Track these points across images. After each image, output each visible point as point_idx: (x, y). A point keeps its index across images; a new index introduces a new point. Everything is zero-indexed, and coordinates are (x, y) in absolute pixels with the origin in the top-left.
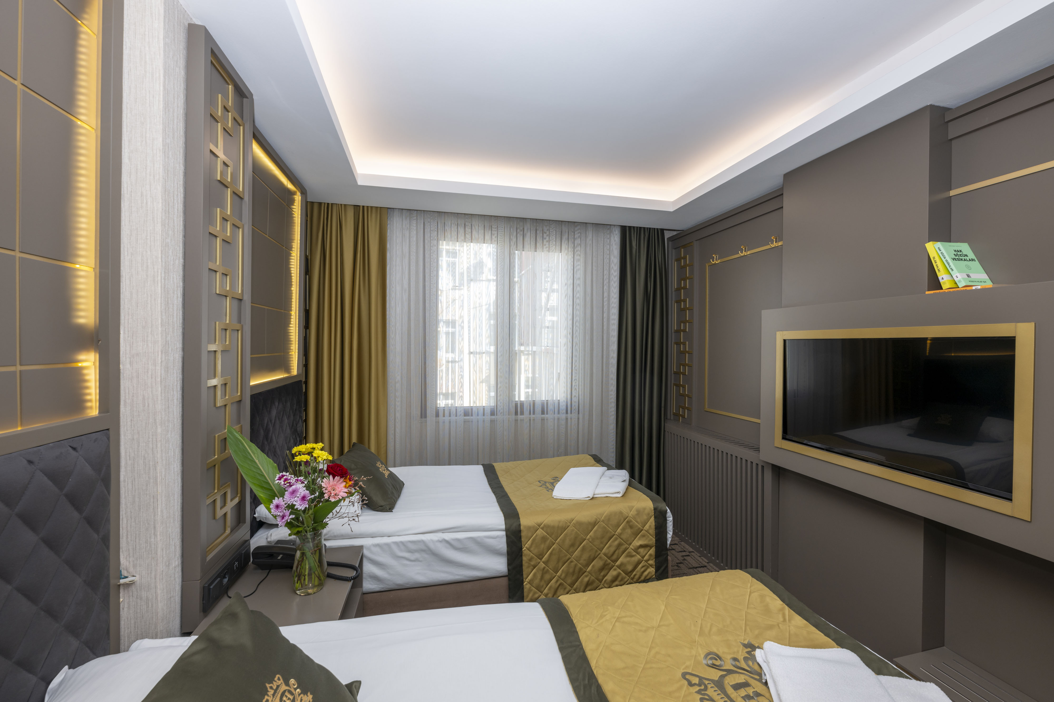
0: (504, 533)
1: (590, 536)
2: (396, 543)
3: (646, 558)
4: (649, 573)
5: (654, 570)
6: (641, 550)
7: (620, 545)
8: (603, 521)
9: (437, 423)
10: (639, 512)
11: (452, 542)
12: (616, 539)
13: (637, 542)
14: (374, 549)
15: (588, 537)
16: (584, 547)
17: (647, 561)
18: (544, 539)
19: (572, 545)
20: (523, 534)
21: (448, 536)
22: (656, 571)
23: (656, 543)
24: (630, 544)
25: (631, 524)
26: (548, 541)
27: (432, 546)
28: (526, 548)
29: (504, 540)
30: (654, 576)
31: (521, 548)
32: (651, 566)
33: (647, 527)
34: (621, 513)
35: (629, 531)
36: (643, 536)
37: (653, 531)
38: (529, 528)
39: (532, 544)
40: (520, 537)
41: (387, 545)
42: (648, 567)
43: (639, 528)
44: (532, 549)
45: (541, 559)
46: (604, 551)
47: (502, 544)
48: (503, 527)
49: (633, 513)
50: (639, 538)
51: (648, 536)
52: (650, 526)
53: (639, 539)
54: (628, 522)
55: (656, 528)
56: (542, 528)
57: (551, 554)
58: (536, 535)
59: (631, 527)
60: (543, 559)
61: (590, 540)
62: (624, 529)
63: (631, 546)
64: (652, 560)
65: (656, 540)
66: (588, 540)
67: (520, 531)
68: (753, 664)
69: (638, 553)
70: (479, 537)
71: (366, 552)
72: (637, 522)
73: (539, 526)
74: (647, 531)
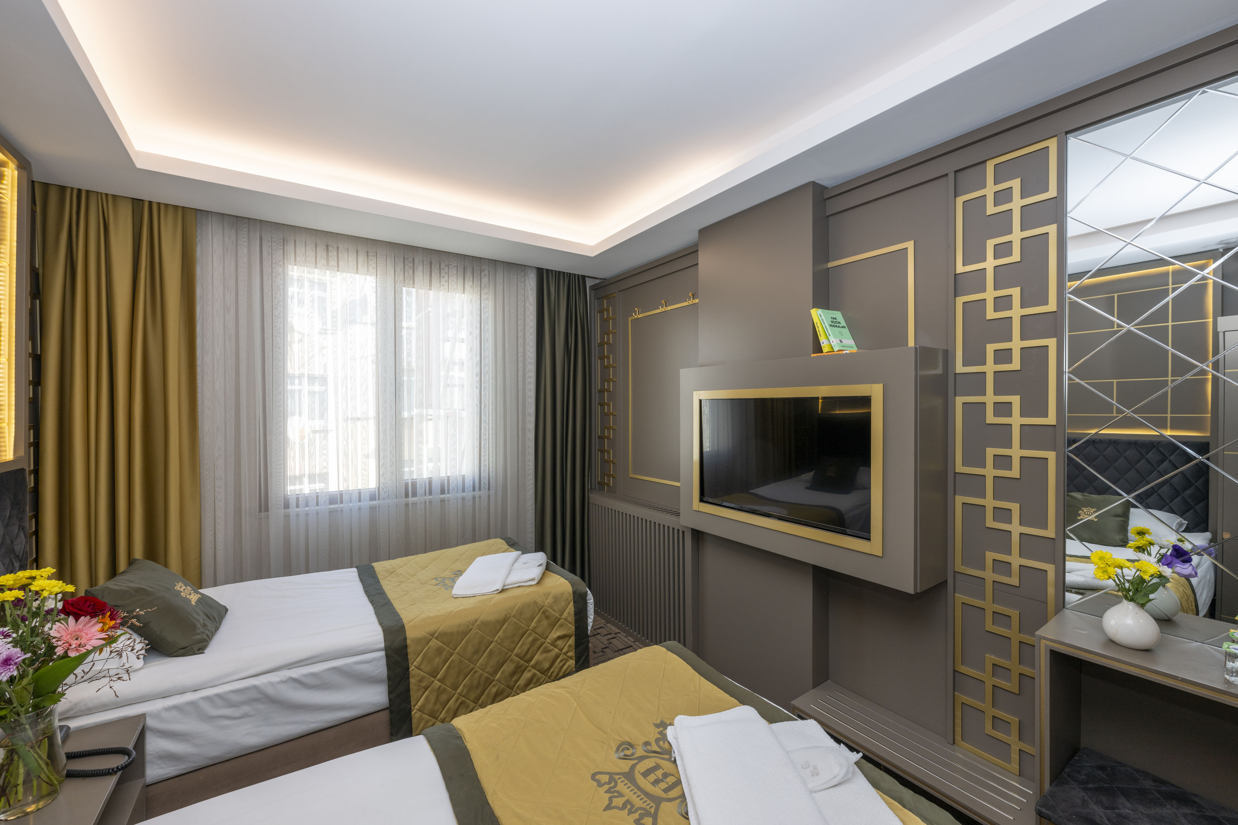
0: (383, 653)
1: (499, 637)
2: (208, 699)
3: (564, 651)
4: (569, 666)
5: (574, 662)
6: (560, 643)
7: (535, 640)
8: (514, 616)
9: (287, 516)
10: (556, 599)
11: (304, 680)
12: (530, 635)
13: (555, 634)
14: (165, 715)
15: (496, 638)
16: (491, 650)
17: (565, 654)
18: (439, 651)
19: (476, 652)
20: (410, 650)
21: (295, 673)
22: (577, 662)
23: (575, 631)
24: (547, 637)
25: (547, 613)
26: (445, 653)
27: (270, 691)
28: (415, 666)
29: (384, 662)
30: (574, 669)
31: (408, 668)
32: (571, 658)
33: (565, 614)
34: (535, 603)
35: (545, 623)
36: (561, 626)
37: (572, 619)
38: (418, 641)
39: (422, 660)
40: (407, 654)
41: (193, 704)
42: (567, 660)
43: (557, 617)
44: (422, 667)
45: (435, 677)
46: (515, 651)
47: (380, 668)
48: (382, 645)
49: (550, 600)
50: (557, 628)
51: (567, 625)
52: (569, 613)
53: (557, 630)
54: (543, 612)
55: (576, 614)
56: (437, 638)
57: (449, 667)
58: (429, 648)
59: (547, 618)
60: (439, 677)
61: (499, 641)
62: (539, 621)
63: (548, 640)
64: (572, 651)
65: (576, 628)
66: (496, 642)
67: (406, 647)
68: (664, 744)
69: (555, 647)
70: (346, 665)
72: (554, 610)
73: (432, 635)
74: (565, 619)
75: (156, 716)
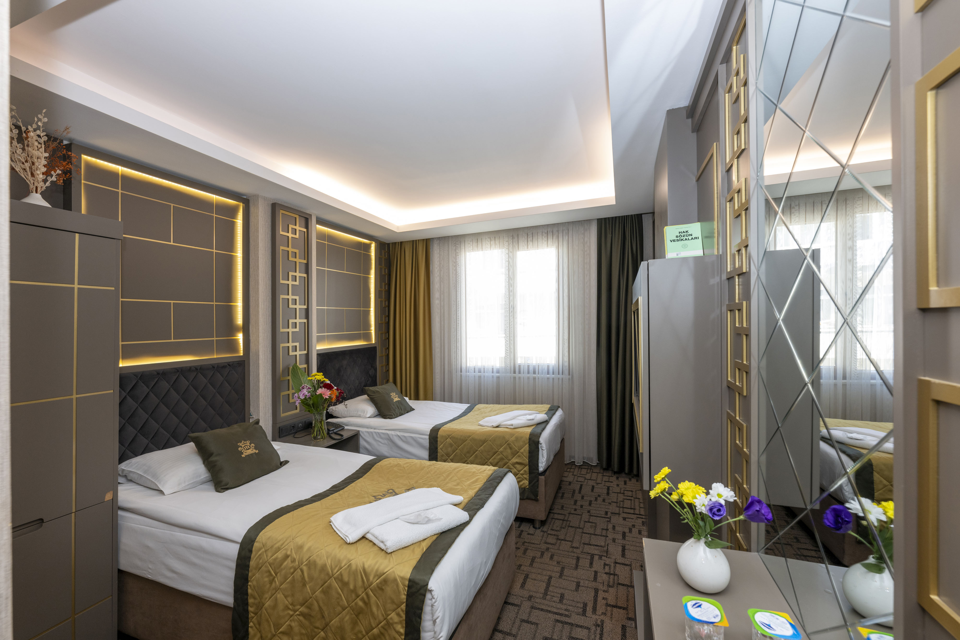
0: (427, 437)
1: (481, 449)
2: (375, 432)
3: (521, 472)
4: (524, 483)
5: (528, 483)
6: (518, 466)
7: (502, 459)
8: (490, 441)
10: (517, 439)
11: (401, 437)
12: (499, 455)
13: (514, 460)
14: (365, 433)
15: (480, 449)
16: (476, 455)
17: (522, 474)
18: (451, 445)
19: (468, 452)
20: (439, 440)
21: (399, 434)
22: (529, 484)
23: (529, 463)
24: (510, 460)
25: (510, 446)
26: (453, 447)
29: (428, 441)
30: (528, 487)
31: (437, 448)
32: (526, 479)
33: (522, 450)
34: (504, 438)
35: (509, 451)
36: (519, 456)
37: (527, 454)
38: (442, 436)
39: (443, 446)
40: (437, 442)
41: (372, 432)
42: (523, 480)
43: (516, 450)
44: (443, 450)
45: (449, 457)
46: (490, 460)
47: (427, 443)
48: (429, 433)
49: (513, 438)
50: (516, 457)
51: (523, 457)
52: (524, 450)
53: (516, 458)
54: (508, 445)
55: (530, 452)
56: (450, 438)
57: (455, 455)
58: (446, 442)
59: (511, 448)
60: (450, 458)
61: (480, 451)
62: (505, 449)
63: (510, 462)
64: (526, 475)
65: (529, 461)
66: (479, 451)
69: (515, 468)
70: (415, 437)
71: (360, 433)
72: (515, 445)
73: (449, 436)
74: (522, 453)
75: (362, 432)
